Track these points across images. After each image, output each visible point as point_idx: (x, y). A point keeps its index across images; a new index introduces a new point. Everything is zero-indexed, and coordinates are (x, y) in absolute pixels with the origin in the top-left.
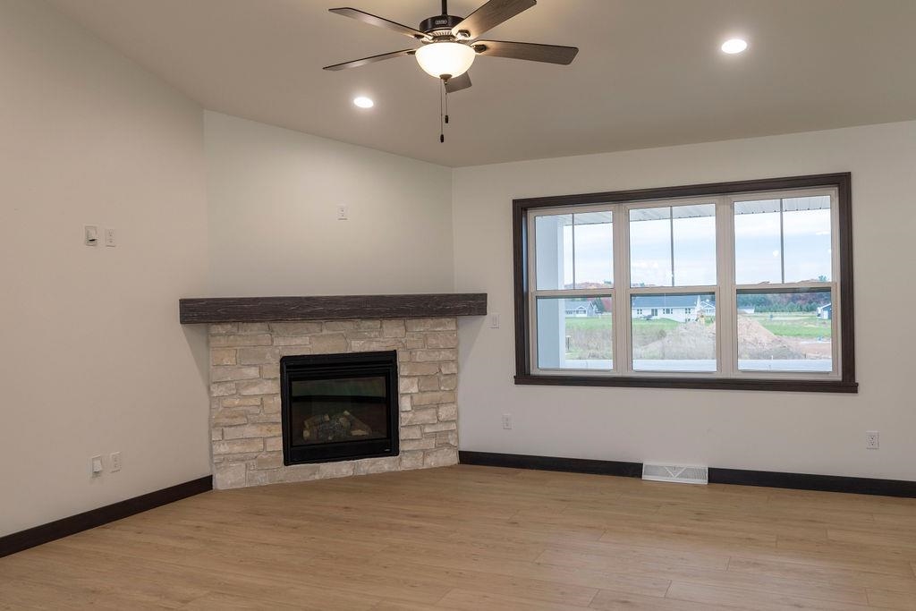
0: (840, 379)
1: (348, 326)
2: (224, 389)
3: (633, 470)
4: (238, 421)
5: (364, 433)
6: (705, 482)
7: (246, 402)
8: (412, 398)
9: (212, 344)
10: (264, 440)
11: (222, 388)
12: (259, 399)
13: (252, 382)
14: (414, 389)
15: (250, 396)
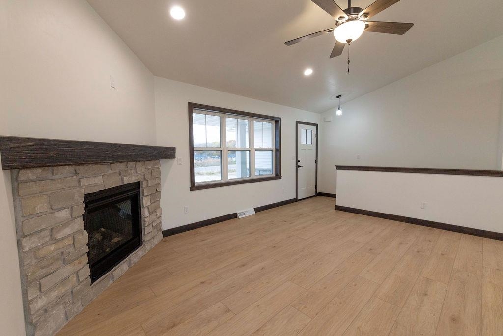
0: (275, 175)
1: (121, 166)
2: (36, 240)
3: (234, 216)
4: (52, 268)
5: (119, 239)
6: (254, 213)
7: (61, 245)
8: (148, 209)
9: (21, 192)
10: (77, 273)
11: (35, 239)
12: (71, 238)
13: (65, 224)
14: (149, 203)
15: (62, 239)
